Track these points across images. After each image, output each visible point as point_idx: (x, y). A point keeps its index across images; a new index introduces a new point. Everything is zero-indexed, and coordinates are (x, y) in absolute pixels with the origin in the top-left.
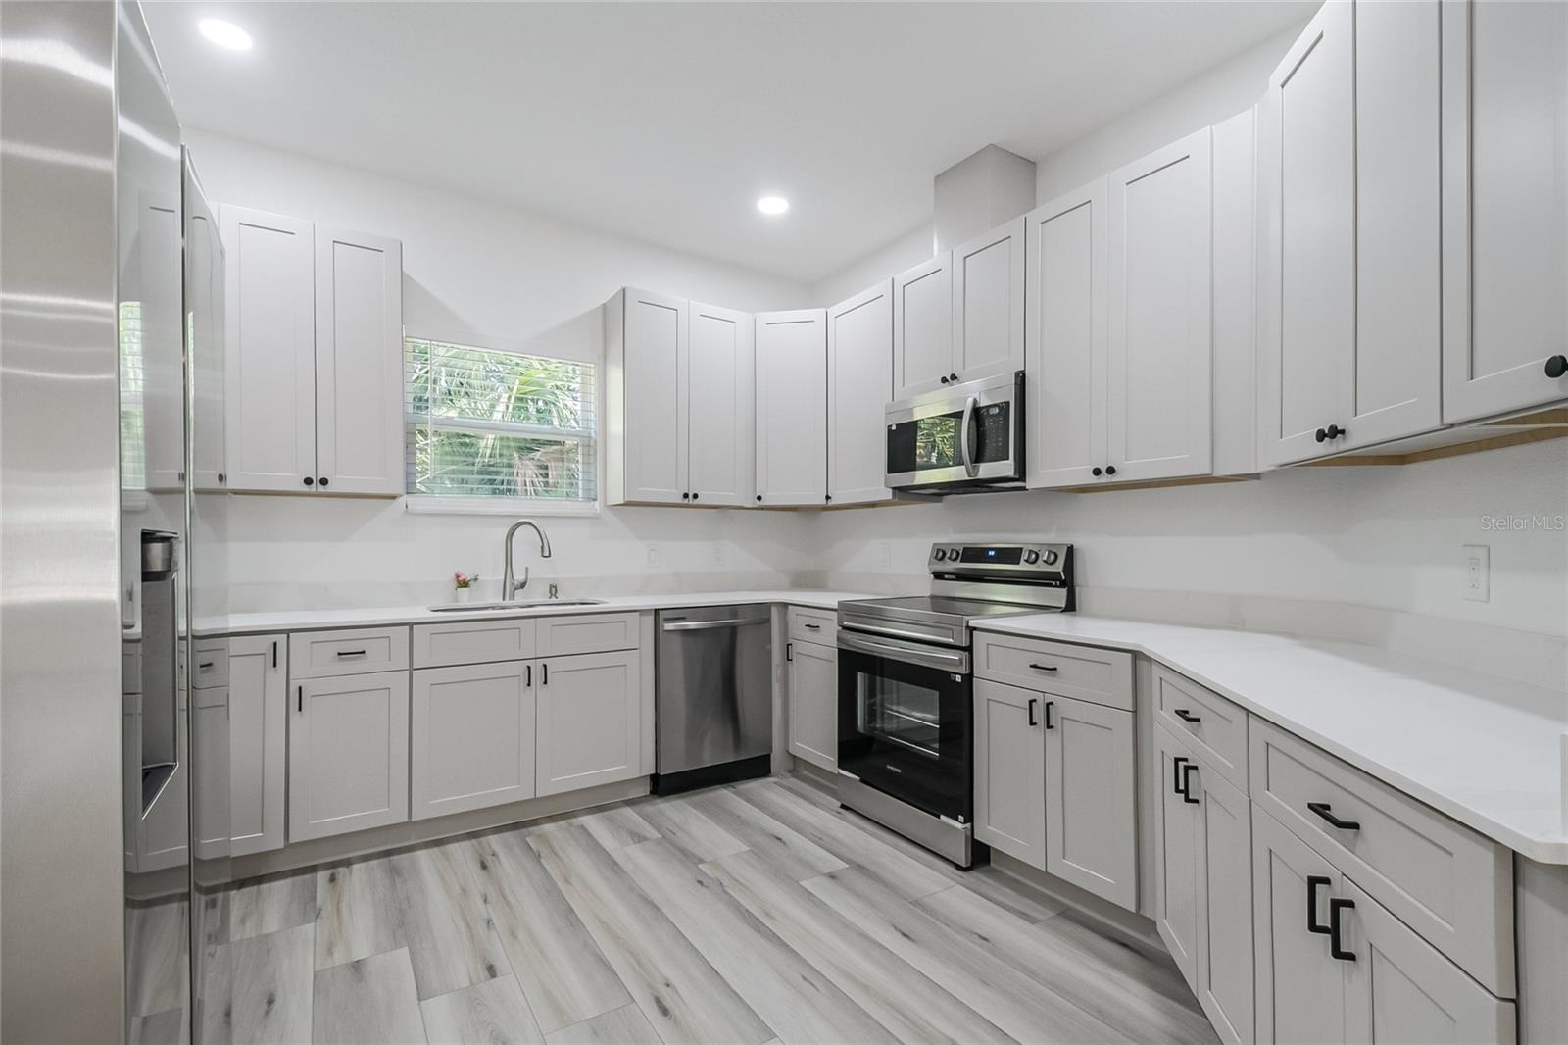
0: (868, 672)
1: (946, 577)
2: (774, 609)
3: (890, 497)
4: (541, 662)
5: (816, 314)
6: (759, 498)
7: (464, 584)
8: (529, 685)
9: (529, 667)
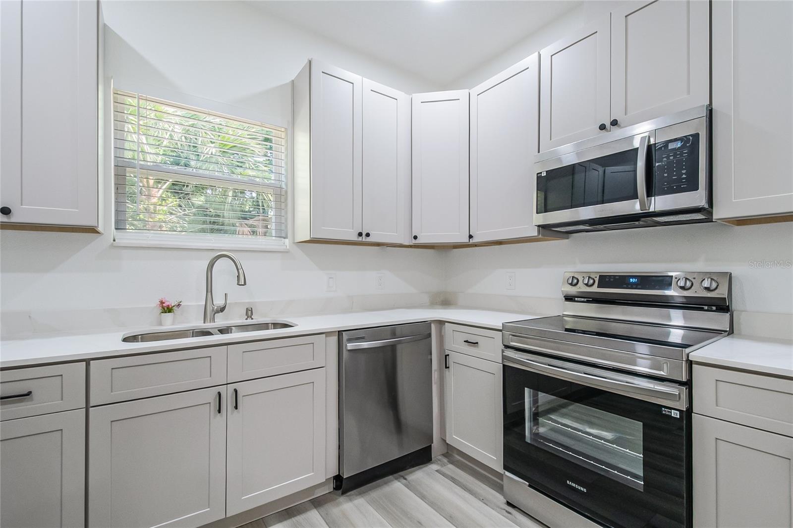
0: (533, 389)
1: (576, 299)
2: (433, 326)
3: (536, 234)
4: (231, 388)
5: (461, 94)
6: (415, 238)
7: (168, 309)
8: (219, 411)
9: (219, 394)
